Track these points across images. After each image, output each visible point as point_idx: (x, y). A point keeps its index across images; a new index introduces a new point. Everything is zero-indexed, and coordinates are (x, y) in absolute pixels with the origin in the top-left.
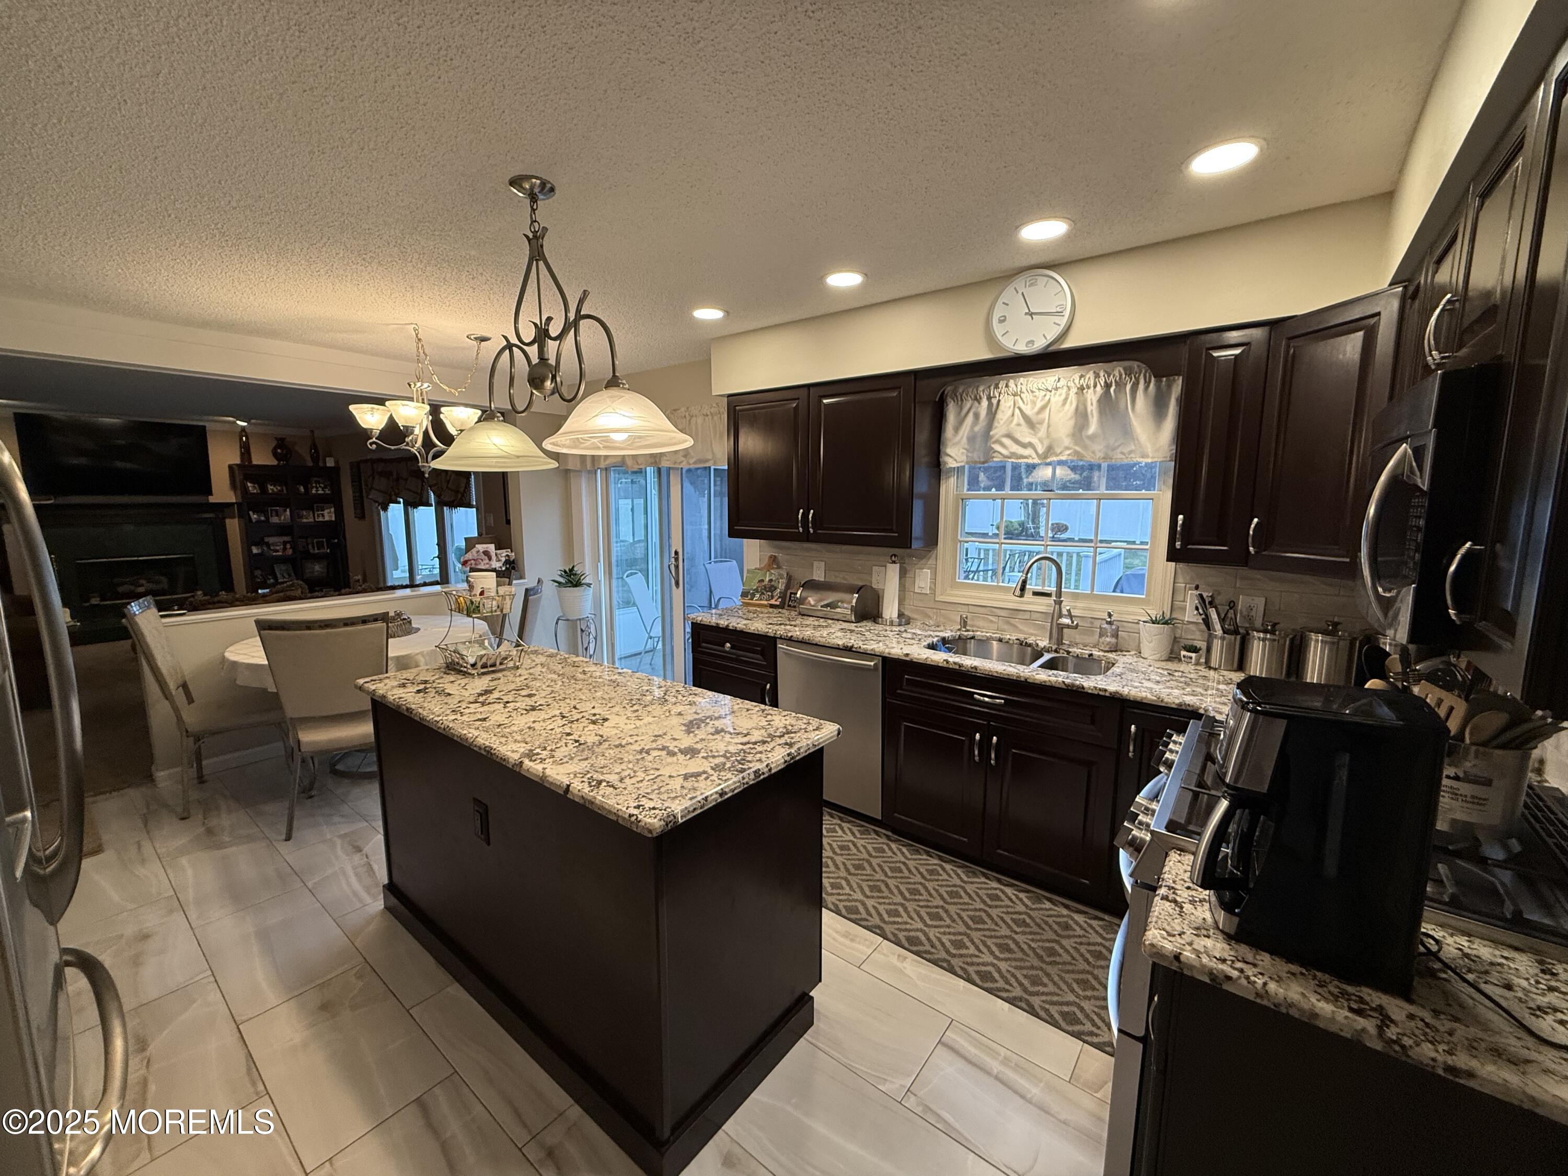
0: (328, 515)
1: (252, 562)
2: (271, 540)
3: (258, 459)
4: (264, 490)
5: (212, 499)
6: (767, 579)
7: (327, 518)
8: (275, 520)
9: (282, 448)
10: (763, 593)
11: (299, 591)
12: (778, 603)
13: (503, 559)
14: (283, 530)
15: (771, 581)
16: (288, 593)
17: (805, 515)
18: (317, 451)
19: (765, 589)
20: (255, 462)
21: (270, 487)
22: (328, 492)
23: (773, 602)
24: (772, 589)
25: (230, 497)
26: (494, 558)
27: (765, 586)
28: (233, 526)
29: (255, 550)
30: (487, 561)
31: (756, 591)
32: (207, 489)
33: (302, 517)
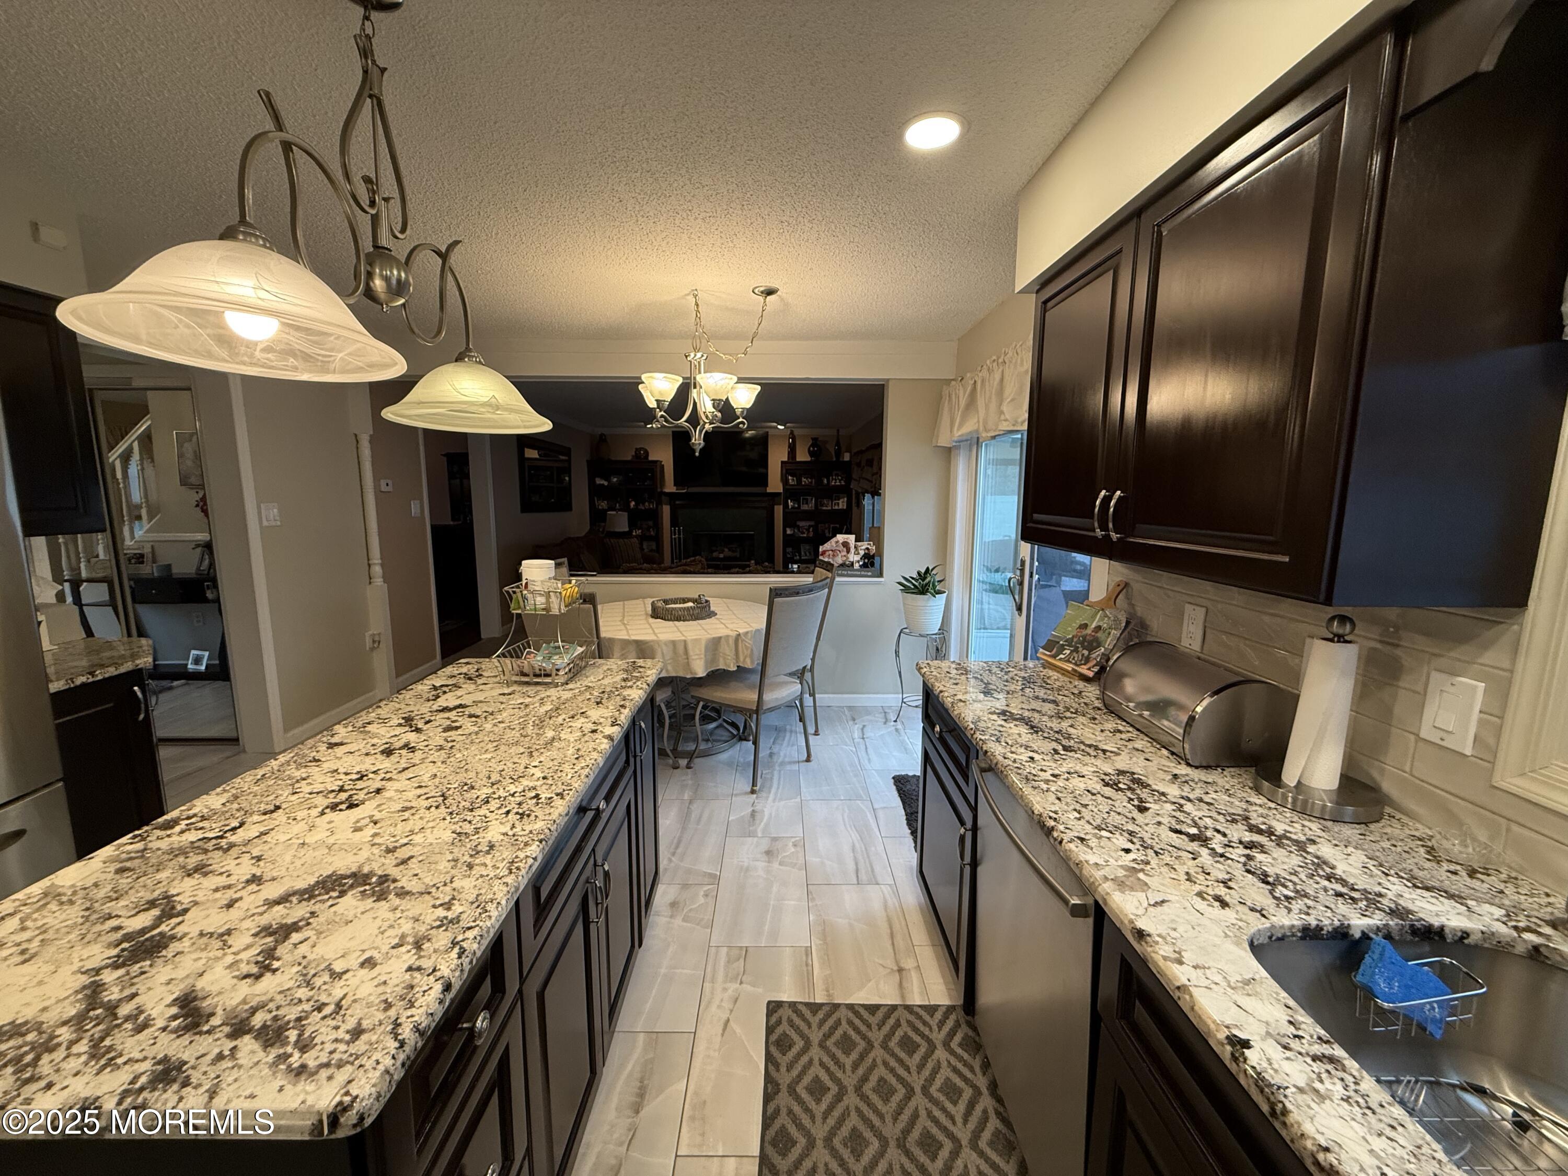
0: (842, 504)
1: (789, 541)
2: (801, 524)
3: (799, 458)
4: (799, 481)
5: (769, 490)
6: (1094, 625)
7: (841, 507)
8: (805, 507)
9: (816, 447)
10: (1076, 650)
11: (699, 566)
12: (1091, 674)
13: (862, 553)
14: (808, 515)
15: (1099, 628)
16: (688, 568)
17: (1107, 500)
18: (840, 448)
19: (1082, 643)
20: (798, 460)
21: (804, 479)
22: (843, 483)
23: (1083, 670)
24: (1092, 644)
25: (780, 489)
26: (852, 550)
27: (1084, 637)
28: (779, 510)
29: (789, 532)
30: (845, 553)
31: (1069, 642)
32: (765, 484)
33: (822, 506)
